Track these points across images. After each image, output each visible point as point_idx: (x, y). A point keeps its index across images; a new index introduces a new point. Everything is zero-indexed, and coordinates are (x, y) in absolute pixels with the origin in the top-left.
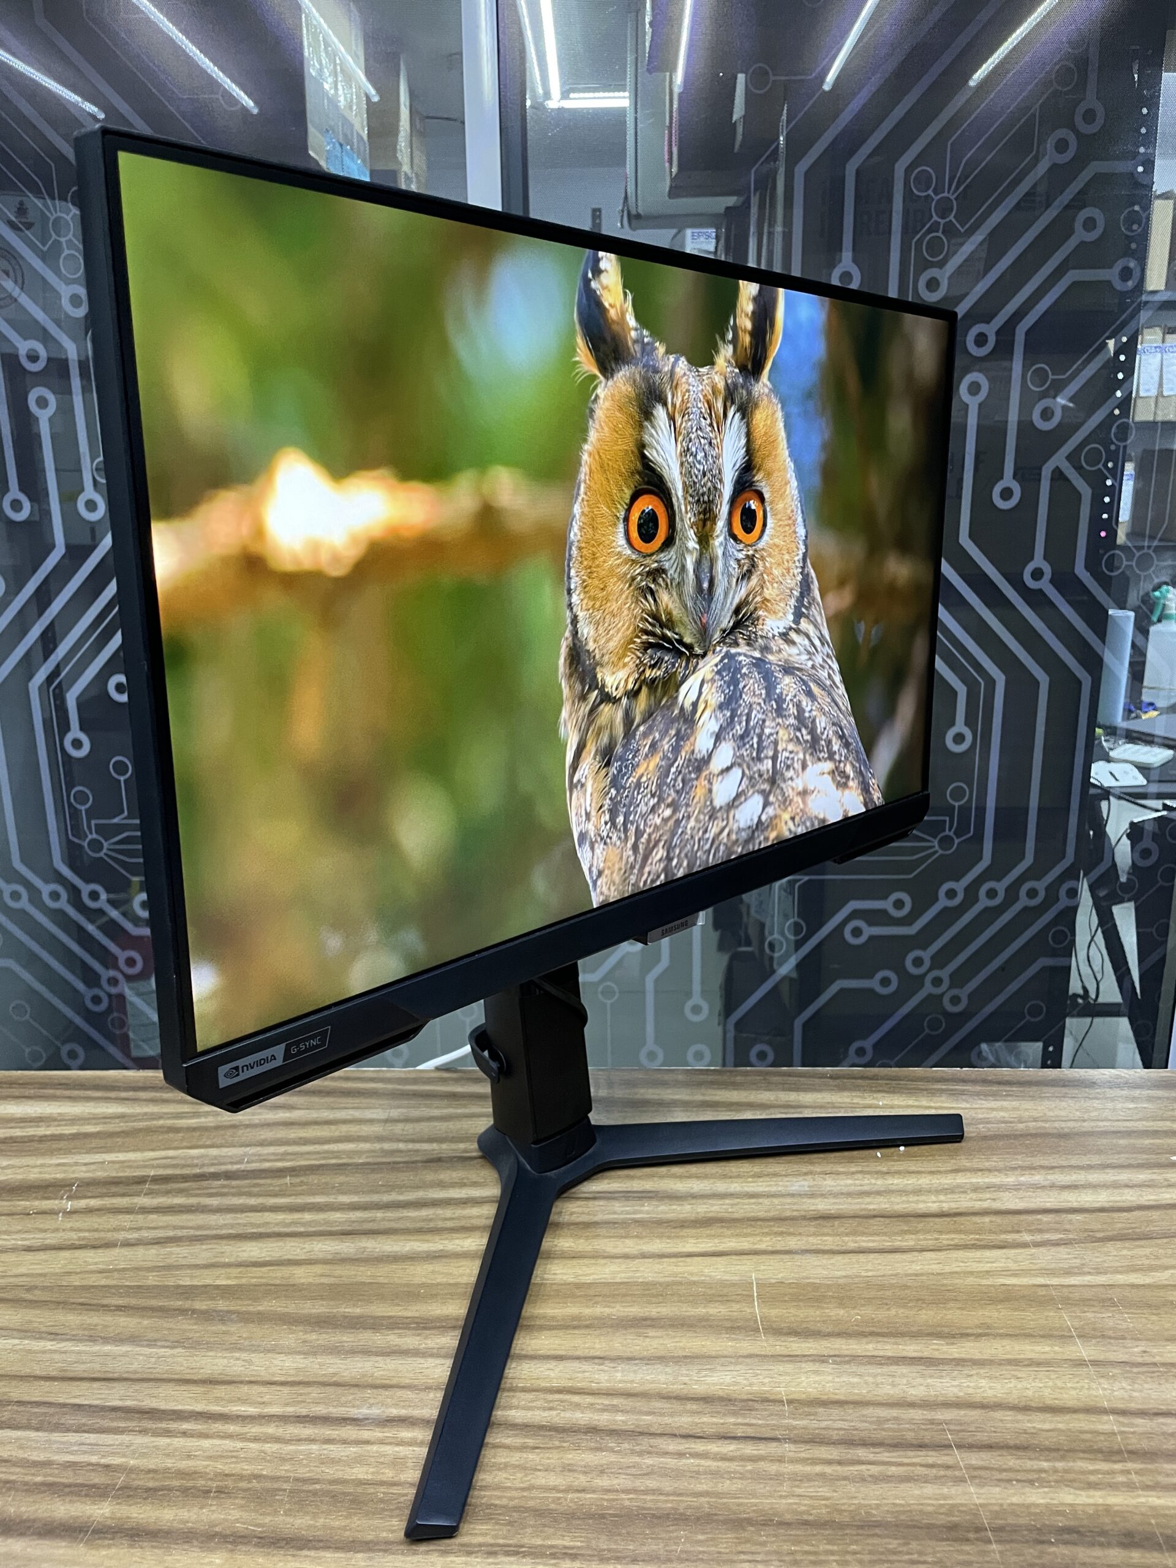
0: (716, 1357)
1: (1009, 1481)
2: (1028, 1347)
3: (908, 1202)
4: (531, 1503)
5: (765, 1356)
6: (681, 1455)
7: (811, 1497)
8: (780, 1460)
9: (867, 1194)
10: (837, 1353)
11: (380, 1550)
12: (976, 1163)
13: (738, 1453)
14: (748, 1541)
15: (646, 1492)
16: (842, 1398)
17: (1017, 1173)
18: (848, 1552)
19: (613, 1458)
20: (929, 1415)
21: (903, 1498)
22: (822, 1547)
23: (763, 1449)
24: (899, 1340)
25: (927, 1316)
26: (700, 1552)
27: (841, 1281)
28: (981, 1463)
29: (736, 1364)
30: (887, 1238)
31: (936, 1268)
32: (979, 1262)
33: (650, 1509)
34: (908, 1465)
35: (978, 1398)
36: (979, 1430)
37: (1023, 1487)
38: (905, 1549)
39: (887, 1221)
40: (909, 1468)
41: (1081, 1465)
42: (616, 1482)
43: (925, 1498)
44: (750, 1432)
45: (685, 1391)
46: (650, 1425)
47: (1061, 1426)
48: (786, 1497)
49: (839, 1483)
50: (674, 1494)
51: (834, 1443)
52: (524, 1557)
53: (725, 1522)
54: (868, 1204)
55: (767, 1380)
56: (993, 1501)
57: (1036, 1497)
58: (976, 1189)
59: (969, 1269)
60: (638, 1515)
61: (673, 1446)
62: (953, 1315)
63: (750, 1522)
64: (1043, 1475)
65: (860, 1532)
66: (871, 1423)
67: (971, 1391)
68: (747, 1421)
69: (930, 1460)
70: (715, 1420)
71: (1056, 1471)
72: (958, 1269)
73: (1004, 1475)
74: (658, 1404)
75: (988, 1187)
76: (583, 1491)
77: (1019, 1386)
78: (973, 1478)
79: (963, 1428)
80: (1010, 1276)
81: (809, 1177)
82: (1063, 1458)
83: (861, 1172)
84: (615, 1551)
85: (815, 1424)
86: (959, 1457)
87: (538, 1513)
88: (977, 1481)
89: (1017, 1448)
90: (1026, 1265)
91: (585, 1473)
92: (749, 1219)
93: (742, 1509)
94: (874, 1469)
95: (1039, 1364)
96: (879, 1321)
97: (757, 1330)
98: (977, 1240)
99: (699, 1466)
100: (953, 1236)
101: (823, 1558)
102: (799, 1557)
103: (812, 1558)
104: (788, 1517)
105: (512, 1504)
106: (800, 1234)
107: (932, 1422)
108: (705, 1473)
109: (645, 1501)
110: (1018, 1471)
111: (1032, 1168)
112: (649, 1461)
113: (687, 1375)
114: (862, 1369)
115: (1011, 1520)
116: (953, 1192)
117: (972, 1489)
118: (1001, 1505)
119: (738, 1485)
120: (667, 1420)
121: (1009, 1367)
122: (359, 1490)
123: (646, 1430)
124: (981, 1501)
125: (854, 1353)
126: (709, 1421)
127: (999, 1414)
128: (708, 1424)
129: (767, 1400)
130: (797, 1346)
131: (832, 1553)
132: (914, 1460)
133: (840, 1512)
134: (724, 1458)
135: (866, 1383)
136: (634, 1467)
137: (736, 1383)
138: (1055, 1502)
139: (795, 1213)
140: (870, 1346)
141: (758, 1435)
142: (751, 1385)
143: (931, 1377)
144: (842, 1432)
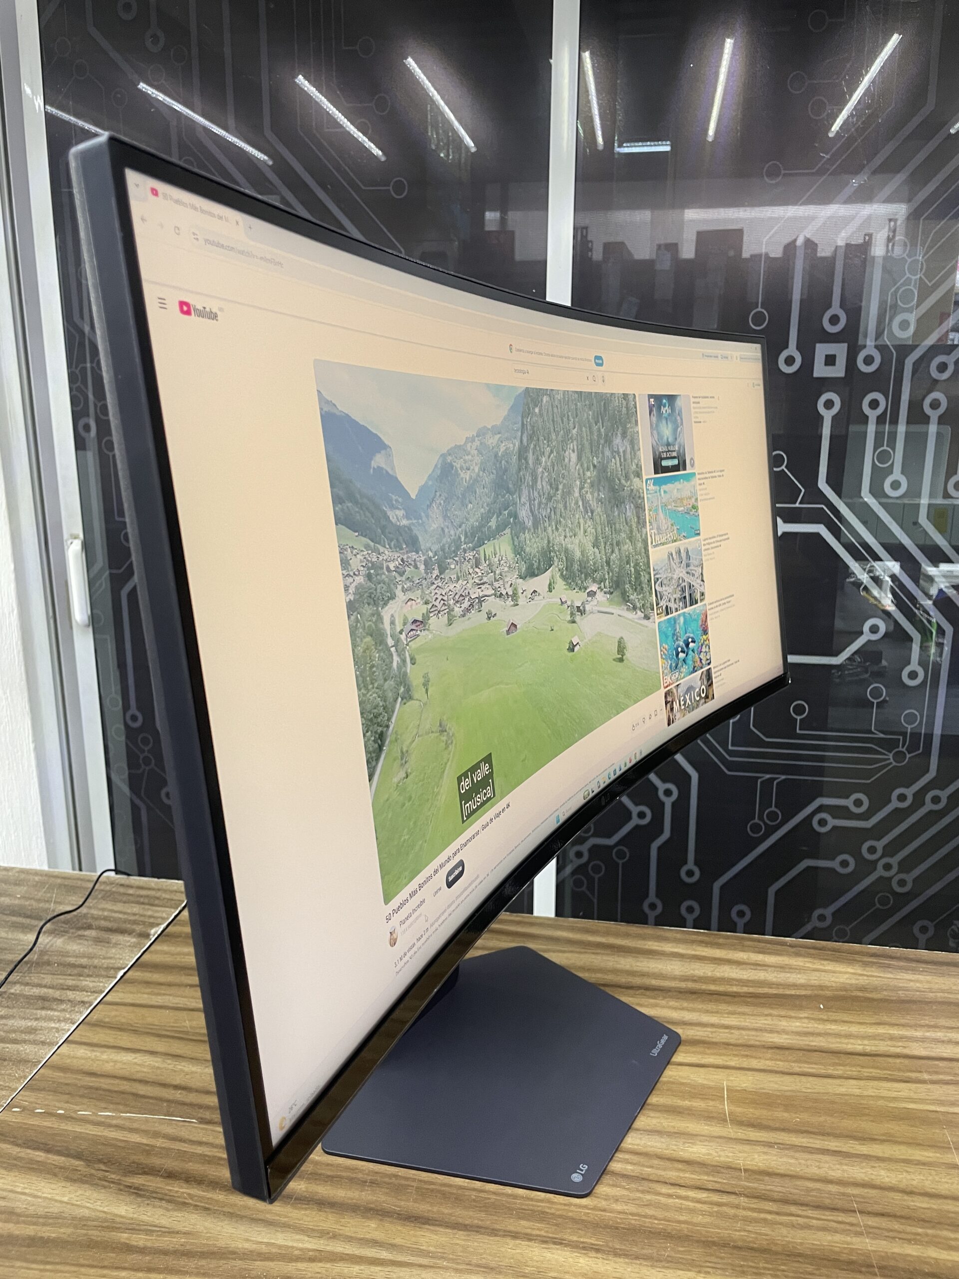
0: (697, 1135)
1: (894, 1238)
2: (918, 1152)
3: (840, 1043)
4: (570, 1214)
5: (731, 1139)
6: (670, 1196)
7: (756, 1233)
8: (737, 1207)
9: (812, 1034)
10: (781, 1141)
11: (474, 1231)
12: (893, 1020)
13: (708, 1199)
14: (711, 1255)
15: (645, 1216)
16: (782, 1172)
17: (924, 1029)
18: (778, 1270)
19: (625, 1193)
20: (842, 1189)
21: (819, 1240)
22: (761, 1265)
23: (725, 1199)
24: (825, 1138)
25: (848, 1124)
26: (681, 1258)
27: (788, 1094)
28: (874, 1224)
29: (709, 1141)
30: (822, 1067)
31: (857, 1092)
32: (889, 1090)
33: (648, 1227)
34: (825, 1220)
35: (878, 1182)
36: (876, 1203)
37: (903, 1243)
38: (817, 1272)
39: (824, 1055)
40: (825, 1222)
41: (945, 1233)
42: (625, 1207)
43: (835, 1242)
44: (717, 1186)
45: (675, 1155)
46: (649, 1175)
47: (935, 1207)
48: (739, 1231)
49: (776, 1226)
50: (664, 1220)
51: (774, 1201)
52: (565, 1246)
53: (698, 1241)
54: (812, 1041)
55: (731, 1154)
56: (881, 1250)
57: (911, 1250)
58: (892, 1038)
59: (881, 1095)
60: (639, 1230)
61: (665, 1190)
62: (866, 1126)
63: (714, 1243)
64: (918, 1237)
65: (788, 1258)
66: (801, 1190)
67: (873, 1177)
68: (715, 1179)
69: (840, 1219)
70: (693, 1176)
71: (927, 1235)
72: (873, 1094)
73: (891, 1234)
74: (656, 1162)
75: (901, 1038)
76: (604, 1210)
77: (909, 1177)
78: (868, 1233)
79: (865, 1200)
80: (911, 1102)
81: (769, 1018)
82: (933, 1228)
83: (807, 1018)
84: (624, 1250)
85: (762, 1187)
86: (860, 1219)
87: (574, 1220)
88: (871, 1235)
89: (902, 1217)
90: (922, 1096)
91: (606, 1200)
92: (724, 1044)
93: (710, 1235)
94: (801, 1220)
95: (924, 1164)
96: (812, 1124)
97: (725, 1120)
98: (890, 1075)
99: (681, 1204)
100: (871, 1070)
101: (762, 1271)
102: (745, 1269)
103: (754, 1270)
104: (740, 1244)
105: (558, 1213)
106: (760, 1058)
107: (844, 1194)
108: (686, 1209)
109: (645, 1222)
110: (901, 1232)
111: (935, 1027)
112: (648, 1197)
113: (676, 1145)
114: (797, 1155)
115: (892, 1263)
116: (875, 1039)
117: (867, 1240)
118: (886, 1253)
119: (707, 1219)
120: (662, 1173)
121: (903, 1164)
122: (460, 1192)
123: (647, 1177)
124: (873, 1249)
125: (793, 1143)
126: (688, 1176)
127: (892, 1194)
128: (690, 1178)
129: (730, 1168)
130: (753, 1134)
131: (769, 1269)
132: (829, 1218)
133: (776, 1244)
134: (699, 1201)
135: (800, 1164)
136: (638, 1200)
137: (709, 1154)
138: (925, 1255)
139: (757, 1043)
140: (804, 1140)
141: (722, 1189)
142: (719, 1156)
143: (846, 1165)
144: (781, 1194)
